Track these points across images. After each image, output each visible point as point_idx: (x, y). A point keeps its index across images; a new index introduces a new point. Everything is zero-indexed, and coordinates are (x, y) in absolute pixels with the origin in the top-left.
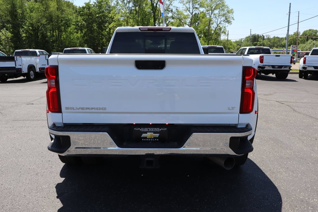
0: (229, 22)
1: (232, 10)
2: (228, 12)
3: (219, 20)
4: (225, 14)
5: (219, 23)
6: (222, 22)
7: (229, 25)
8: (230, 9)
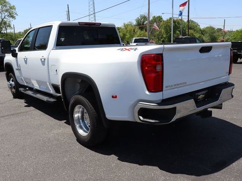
0: (13, 17)
1: (14, 6)
2: (11, 8)
3: (3, 15)
4: (8, 10)
5: (3, 17)
6: (6, 17)
7: (13, 20)
8: (12, 5)
